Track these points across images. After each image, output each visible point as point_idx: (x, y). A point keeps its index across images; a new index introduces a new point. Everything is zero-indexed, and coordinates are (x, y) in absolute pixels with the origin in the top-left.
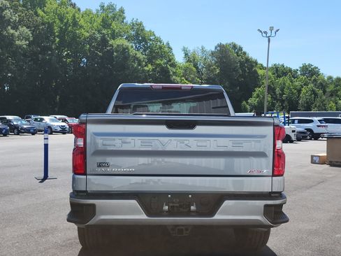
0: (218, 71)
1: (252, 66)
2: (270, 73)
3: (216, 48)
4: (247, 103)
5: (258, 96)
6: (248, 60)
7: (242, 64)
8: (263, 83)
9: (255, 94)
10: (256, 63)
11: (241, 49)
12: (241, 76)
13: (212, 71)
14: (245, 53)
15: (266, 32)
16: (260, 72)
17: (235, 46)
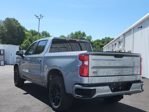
0: (6, 30)
1: (23, 30)
2: (30, 34)
3: (6, 19)
4: (21, 46)
5: (26, 43)
6: (20, 27)
7: (18, 28)
8: (27, 38)
9: (24, 42)
10: (24, 28)
11: (17, 21)
12: (18, 33)
13: (4, 30)
14: (19, 24)
15: (38, 16)
16: (26, 33)
17: (14, 20)
